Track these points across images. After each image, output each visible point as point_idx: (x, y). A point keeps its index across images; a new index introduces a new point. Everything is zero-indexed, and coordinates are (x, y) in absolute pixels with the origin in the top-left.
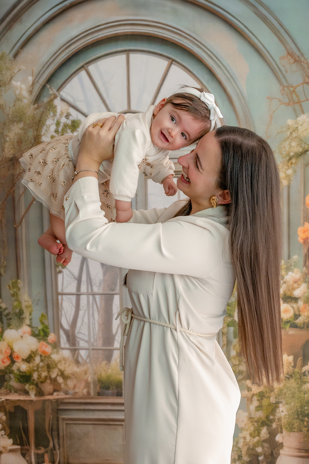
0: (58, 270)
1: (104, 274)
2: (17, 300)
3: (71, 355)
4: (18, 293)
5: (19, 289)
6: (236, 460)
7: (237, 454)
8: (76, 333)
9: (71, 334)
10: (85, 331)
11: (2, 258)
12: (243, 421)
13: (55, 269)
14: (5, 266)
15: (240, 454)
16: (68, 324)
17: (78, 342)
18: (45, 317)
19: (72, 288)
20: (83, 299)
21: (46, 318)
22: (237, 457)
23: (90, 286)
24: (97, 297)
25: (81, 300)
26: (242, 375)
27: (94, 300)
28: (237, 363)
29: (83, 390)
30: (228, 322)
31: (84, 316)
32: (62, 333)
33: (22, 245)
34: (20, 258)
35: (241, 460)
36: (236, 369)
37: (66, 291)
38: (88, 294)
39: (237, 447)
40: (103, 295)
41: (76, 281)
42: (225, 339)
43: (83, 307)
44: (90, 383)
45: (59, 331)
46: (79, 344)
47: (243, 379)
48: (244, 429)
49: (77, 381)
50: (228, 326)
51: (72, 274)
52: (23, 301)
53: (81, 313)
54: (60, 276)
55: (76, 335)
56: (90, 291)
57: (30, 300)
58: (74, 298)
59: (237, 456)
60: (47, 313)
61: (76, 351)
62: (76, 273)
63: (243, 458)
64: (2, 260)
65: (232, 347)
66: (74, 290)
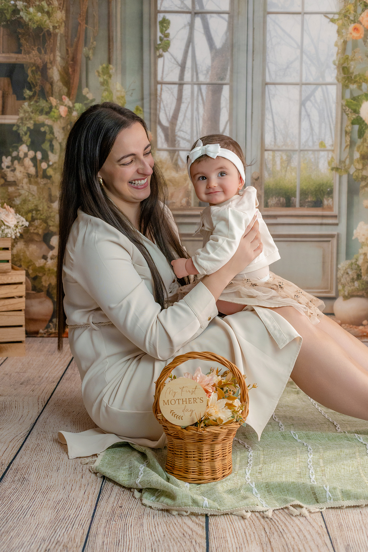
0: (158, 54)
1: (213, 60)
2: (106, 90)
3: (169, 157)
4: (110, 81)
5: (110, 76)
6: (354, 280)
7: (356, 272)
8: (176, 131)
9: (170, 131)
10: (186, 127)
11: (92, 38)
12: (364, 235)
13: (155, 53)
14: (94, 47)
15: (360, 273)
16: (168, 120)
17: (179, 141)
18: (140, 111)
19: (174, 76)
20: (187, 89)
21: (142, 112)
22: (355, 277)
23: (195, 74)
24: (204, 88)
25: (184, 91)
26: (365, 181)
27: (199, 91)
28: (360, 166)
29: (182, 199)
30: (352, 119)
31: (186, 111)
32: (159, 130)
33: (116, 21)
34: (112, 39)
35: (360, 279)
36: (359, 175)
37: (166, 79)
38: (193, 84)
39: (356, 264)
40: (210, 85)
41: (180, 68)
42: (348, 139)
43: (186, 99)
44: (190, 192)
45: (156, 127)
46: (179, 144)
47: (366, 186)
48: (365, 243)
49: (175, 189)
50: (353, 123)
51: (175, 59)
52: (114, 92)
53: (183, 107)
54: (160, 61)
55: (176, 134)
56: (195, 80)
57: (123, 90)
58: (175, 88)
59: (357, 275)
60: (143, 107)
61: (175, 153)
62: (180, 57)
63: (363, 277)
64: (92, 40)
65: (355, 149)
66: (176, 79)
